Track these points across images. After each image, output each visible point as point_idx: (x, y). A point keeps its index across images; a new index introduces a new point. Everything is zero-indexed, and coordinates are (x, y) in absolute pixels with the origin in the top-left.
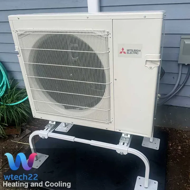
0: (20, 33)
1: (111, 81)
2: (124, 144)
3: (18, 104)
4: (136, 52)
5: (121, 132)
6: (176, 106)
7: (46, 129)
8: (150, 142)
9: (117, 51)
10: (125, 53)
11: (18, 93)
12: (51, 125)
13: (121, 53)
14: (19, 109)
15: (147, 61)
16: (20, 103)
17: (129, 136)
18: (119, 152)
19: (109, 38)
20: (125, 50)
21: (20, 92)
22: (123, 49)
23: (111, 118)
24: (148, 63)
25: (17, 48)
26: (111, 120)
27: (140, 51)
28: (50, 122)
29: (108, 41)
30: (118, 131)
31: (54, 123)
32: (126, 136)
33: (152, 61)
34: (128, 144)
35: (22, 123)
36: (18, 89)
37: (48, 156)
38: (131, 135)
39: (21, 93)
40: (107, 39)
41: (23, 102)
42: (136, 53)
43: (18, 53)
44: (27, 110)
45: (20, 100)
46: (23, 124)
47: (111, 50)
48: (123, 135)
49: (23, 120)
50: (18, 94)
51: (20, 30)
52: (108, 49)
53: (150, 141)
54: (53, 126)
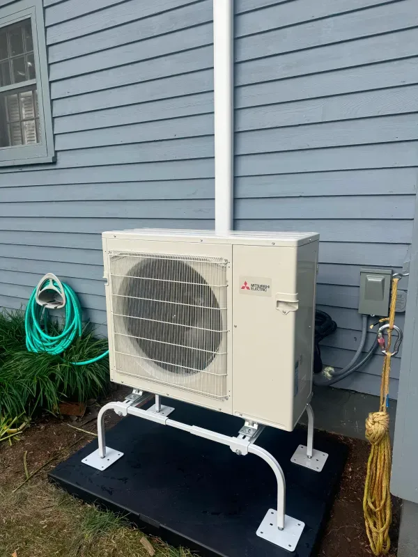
0: (113, 254)
1: (229, 328)
2: (244, 437)
3: (89, 364)
4: (263, 288)
5: (243, 417)
6: (363, 393)
7: (126, 401)
8: (308, 456)
9: (238, 285)
10: (248, 288)
11: (93, 345)
12: (135, 396)
13: (243, 288)
14: (89, 373)
15: (278, 302)
16: (93, 363)
17: (256, 427)
18: (234, 450)
19: (227, 268)
20: (249, 285)
21: (96, 343)
22: (246, 284)
23: (228, 391)
24: (281, 305)
25: (107, 274)
26: (228, 395)
27: (269, 287)
28: (134, 392)
29: (225, 271)
30: (237, 415)
31: (141, 393)
32: (251, 426)
33: (286, 303)
34: (252, 438)
35: (89, 399)
36: (94, 339)
37: (122, 454)
38: (260, 426)
39: (97, 346)
40: (224, 268)
41: (97, 362)
42: (264, 290)
43: (106, 281)
44: (101, 376)
45: (93, 357)
46: (92, 400)
47: (229, 283)
48: (246, 424)
49: (92, 393)
50: (93, 348)
51: (115, 252)
52: (226, 282)
53: (308, 454)
54: (137, 397)
